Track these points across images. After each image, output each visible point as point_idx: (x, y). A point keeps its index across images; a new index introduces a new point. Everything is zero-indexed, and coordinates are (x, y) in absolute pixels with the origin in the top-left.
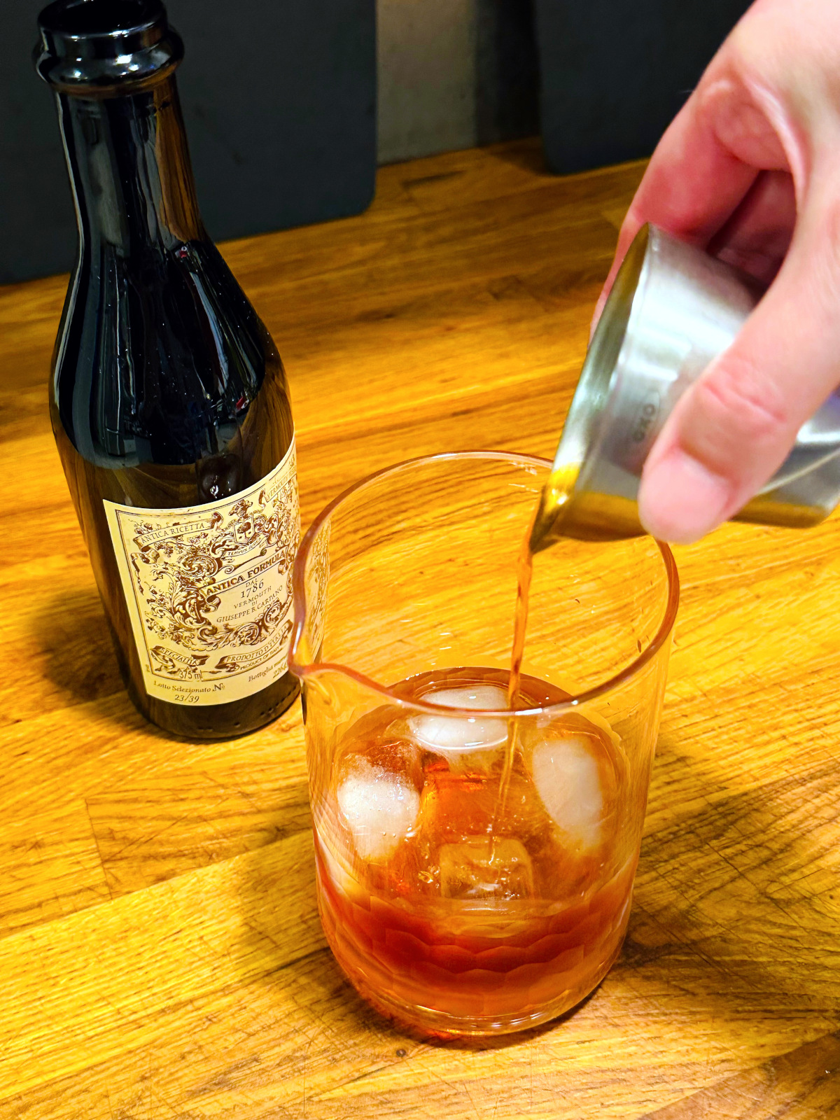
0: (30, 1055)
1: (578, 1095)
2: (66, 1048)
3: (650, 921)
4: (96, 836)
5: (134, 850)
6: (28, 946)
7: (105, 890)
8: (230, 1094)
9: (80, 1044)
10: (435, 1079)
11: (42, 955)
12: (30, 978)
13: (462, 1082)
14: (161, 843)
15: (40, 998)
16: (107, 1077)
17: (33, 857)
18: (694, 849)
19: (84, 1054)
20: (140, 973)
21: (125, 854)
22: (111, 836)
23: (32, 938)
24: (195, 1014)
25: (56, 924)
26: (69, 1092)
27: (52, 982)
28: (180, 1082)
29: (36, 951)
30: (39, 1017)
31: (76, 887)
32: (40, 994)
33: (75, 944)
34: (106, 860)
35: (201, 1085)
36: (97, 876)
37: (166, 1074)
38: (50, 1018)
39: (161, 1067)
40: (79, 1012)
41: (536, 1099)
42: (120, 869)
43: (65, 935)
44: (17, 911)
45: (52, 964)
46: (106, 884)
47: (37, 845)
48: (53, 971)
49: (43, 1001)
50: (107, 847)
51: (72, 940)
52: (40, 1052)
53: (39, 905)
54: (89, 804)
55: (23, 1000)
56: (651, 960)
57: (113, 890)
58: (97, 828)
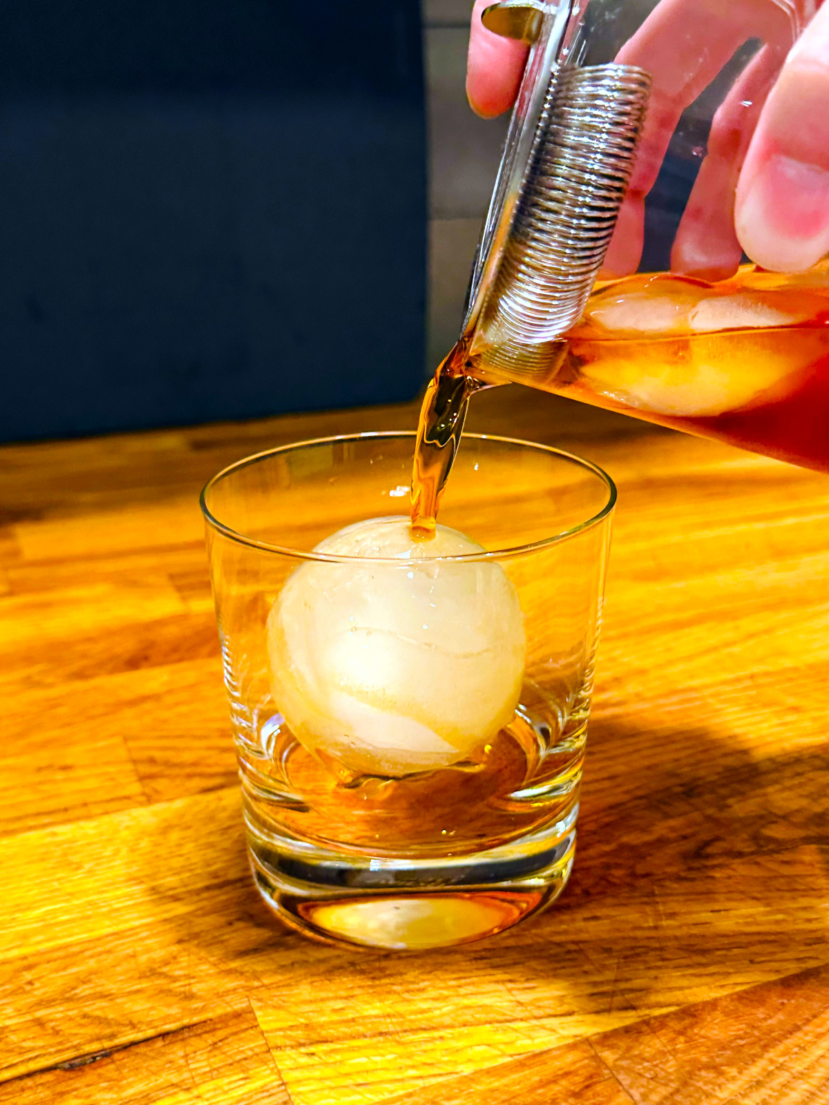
0: (41, 924)
1: (719, 953)
2: (89, 917)
3: (780, 820)
4: (134, 762)
5: (176, 771)
6: (48, 840)
7: (143, 799)
8: (287, 953)
9: (104, 914)
10: (540, 940)
11: (65, 846)
12: (48, 865)
13: (574, 942)
14: (209, 766)
15: (58, 879)
16: (135, 941)
17: (60, 776)
18: (821, 769)
19: (107, 923)
20: (180, 859)
21: (167, 772)
22: (152, 761)
23: (54, 834)
24: (245, 889)
25: (82, 824)
26: (88, 953)
27: (74, 866)
28: (225, 944)
29: (59, 844)
30: (57, 893)
31: (108, 797)
32: (58, 876)
33: (105, 838)
34: (143, 778)
35: (251, 946)
36: (135, 788)
37: (210, 936)
38: (70, 894)
39: (202, 931)
40: (105, 889)
41: (669, 956)
42: (161, 784)
43: (91, 832)
44: (38, 814)
45: (76, 853)
46: (143, 794)
47: (65, 768)
48: (76, 859)
49: (61, 881)
50: (145, 769)
51: (101, 834)
52: (53, 921)
53: (66, 810)
54: (126, 739)
55: (37, 881)
56: (787, 849)
57: (149, 799)
58: (136, 755)
